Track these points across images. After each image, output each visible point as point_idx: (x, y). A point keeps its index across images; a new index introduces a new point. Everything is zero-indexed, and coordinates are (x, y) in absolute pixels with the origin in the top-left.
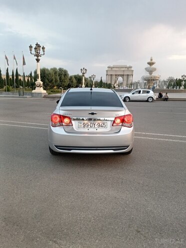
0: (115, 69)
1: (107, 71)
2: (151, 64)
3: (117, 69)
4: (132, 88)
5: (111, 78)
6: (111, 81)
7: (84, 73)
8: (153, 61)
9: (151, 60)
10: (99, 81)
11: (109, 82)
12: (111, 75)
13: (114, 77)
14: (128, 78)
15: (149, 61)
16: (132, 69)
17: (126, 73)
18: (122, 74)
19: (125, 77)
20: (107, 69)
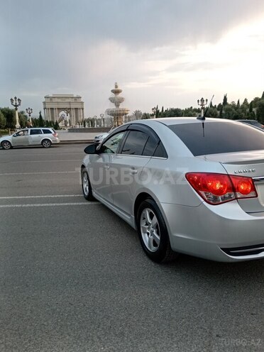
0: (56, 100)
1: (44, 103)
2: (116, 92)
3: (59, 100)
4: (87, 127)
5: (52, 113)
6: (53, 117)
7: (16, 106)
8: (119, 88)
9: (116, 87)
10: (38, 117)
11: (49, 119)
12: (52, 109)
13: (56, 112)
14: (76, 113)
15: (114, 88)
16: (82, 100)
17: (73, 106)
18: (68, 106)
19: (73, 112)
20: (44, 100)
